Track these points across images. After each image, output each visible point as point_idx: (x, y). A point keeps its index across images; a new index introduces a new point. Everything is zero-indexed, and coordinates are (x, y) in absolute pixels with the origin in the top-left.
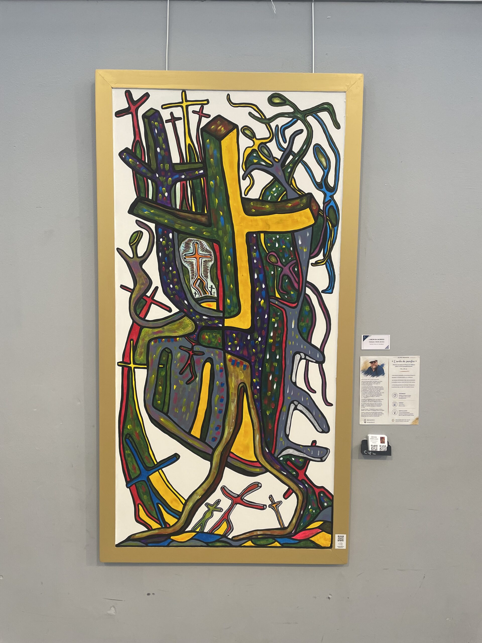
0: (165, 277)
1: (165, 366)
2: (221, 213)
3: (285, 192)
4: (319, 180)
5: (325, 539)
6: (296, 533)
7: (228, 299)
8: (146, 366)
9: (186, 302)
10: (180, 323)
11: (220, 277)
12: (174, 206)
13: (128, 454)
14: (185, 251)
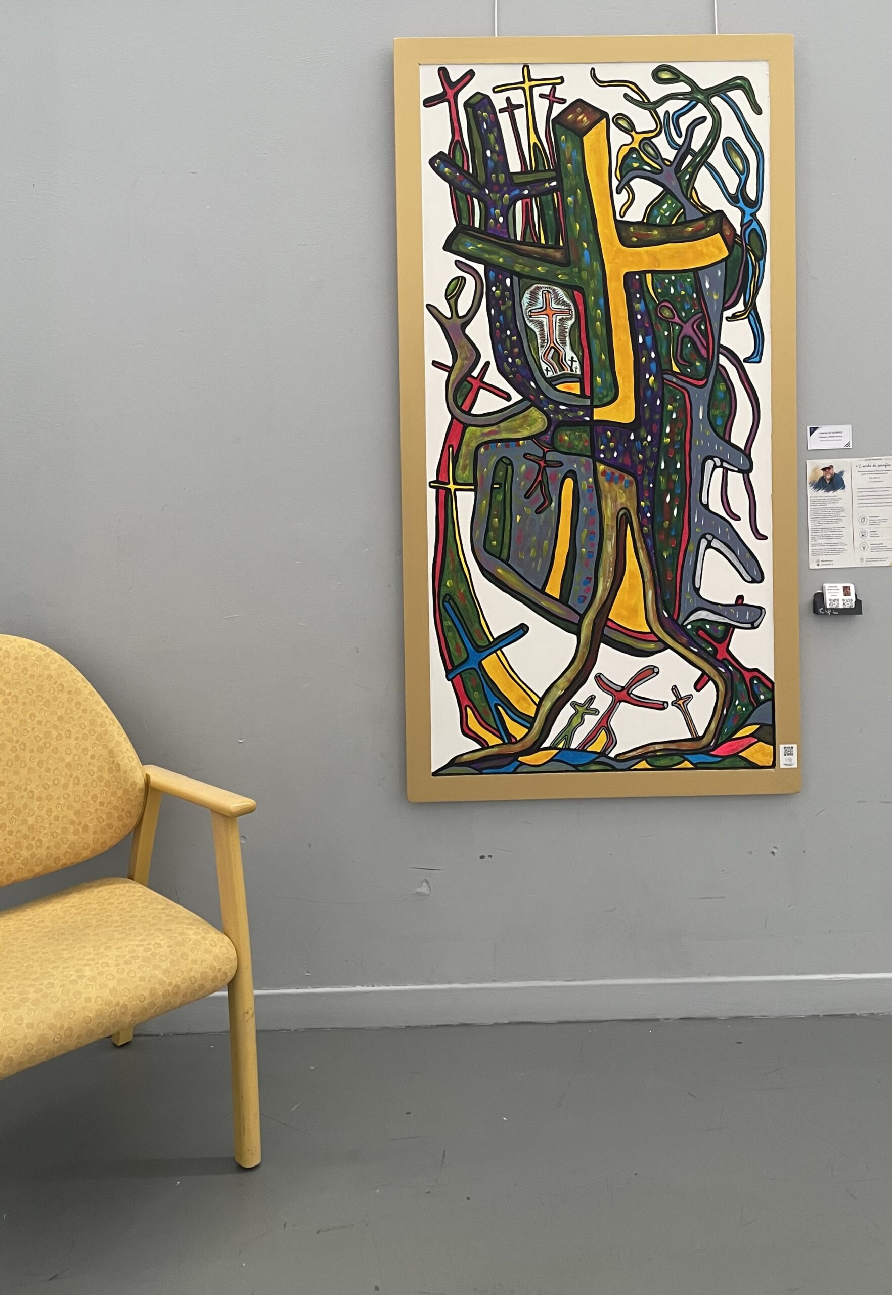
0: (500, 347)
1: (503, 485)
2: (585, 245)
3: (682, 211)
4: (732, 190)
5: (765, 755)
6: (716, 746)
7: (597, 378)
8: (473, 487)
9: (533, 384)
10: (524, 417)
11: (585, 344)
12: (512, 237)
13: (449, 627)
14: (530, 305)
